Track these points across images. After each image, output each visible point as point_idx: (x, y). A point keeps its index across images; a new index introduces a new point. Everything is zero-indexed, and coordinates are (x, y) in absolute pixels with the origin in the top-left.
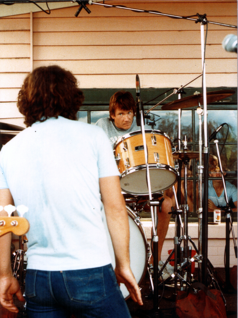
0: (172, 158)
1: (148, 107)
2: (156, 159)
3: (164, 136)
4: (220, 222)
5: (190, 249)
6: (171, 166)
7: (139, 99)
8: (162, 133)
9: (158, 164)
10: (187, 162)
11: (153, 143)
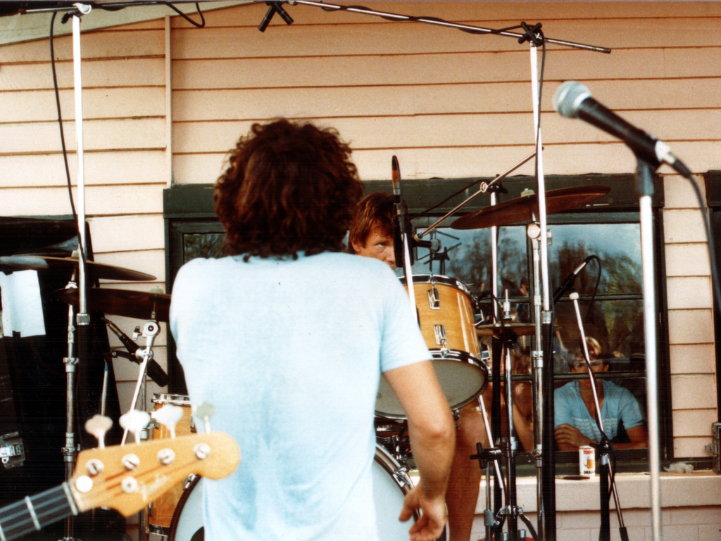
0: (475, 335)
1: (428, 220)
2: (440, 338)
3: (456, 287)
4: (594, 474)
5: (522, 536)
6: (472, 355)
7: (400, 208)
8: (452, 282)
9: (443, 349)
10: (510, 343)
11: (433, 305)
